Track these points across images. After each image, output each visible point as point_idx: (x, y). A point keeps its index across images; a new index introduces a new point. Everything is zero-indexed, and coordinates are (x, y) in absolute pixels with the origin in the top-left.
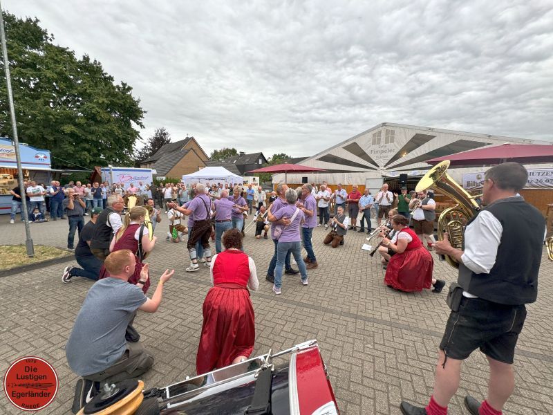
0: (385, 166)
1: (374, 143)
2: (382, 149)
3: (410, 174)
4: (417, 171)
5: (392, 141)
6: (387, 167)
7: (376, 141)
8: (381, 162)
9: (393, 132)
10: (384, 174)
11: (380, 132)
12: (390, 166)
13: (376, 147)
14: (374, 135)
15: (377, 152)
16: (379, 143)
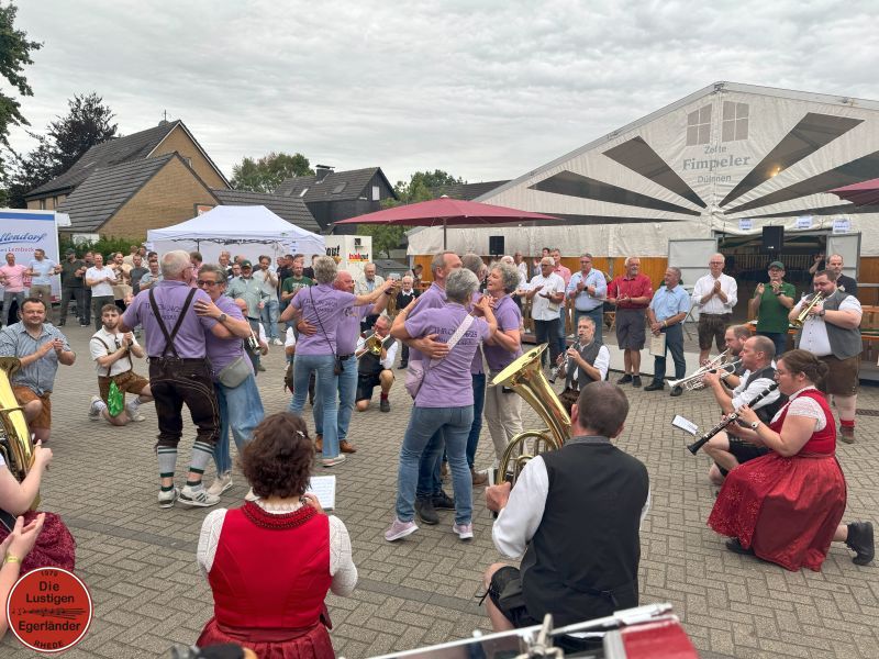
0: (721, 205)
1: (691, 141)
2: (714, 156)
3: (791, 225)
4: (809, 219)
5: (743, 135)
6: (727, 207)
7: (697, 134)
8: (712, 193)
9: (744, 109)
10: (720, 227)
11: (707, 110)
12: (735, 203)
13: (698, 152)
14: (692, 117)
15: (702, 164)
16: (706, 140)
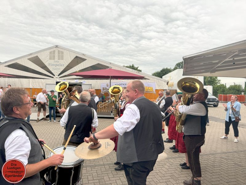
1: (50, 59)
2: (56, 63)
4: (78, 80)
5: (62, 59)
6: (60, 76)
7: (52, 57)
8: (56, 72)
9: (62, 53)
11: (54, 51)
12: (62, 75)
13: (52, 61)
14: (51, 53)
15: (53, 65)
16: (54, 59)
